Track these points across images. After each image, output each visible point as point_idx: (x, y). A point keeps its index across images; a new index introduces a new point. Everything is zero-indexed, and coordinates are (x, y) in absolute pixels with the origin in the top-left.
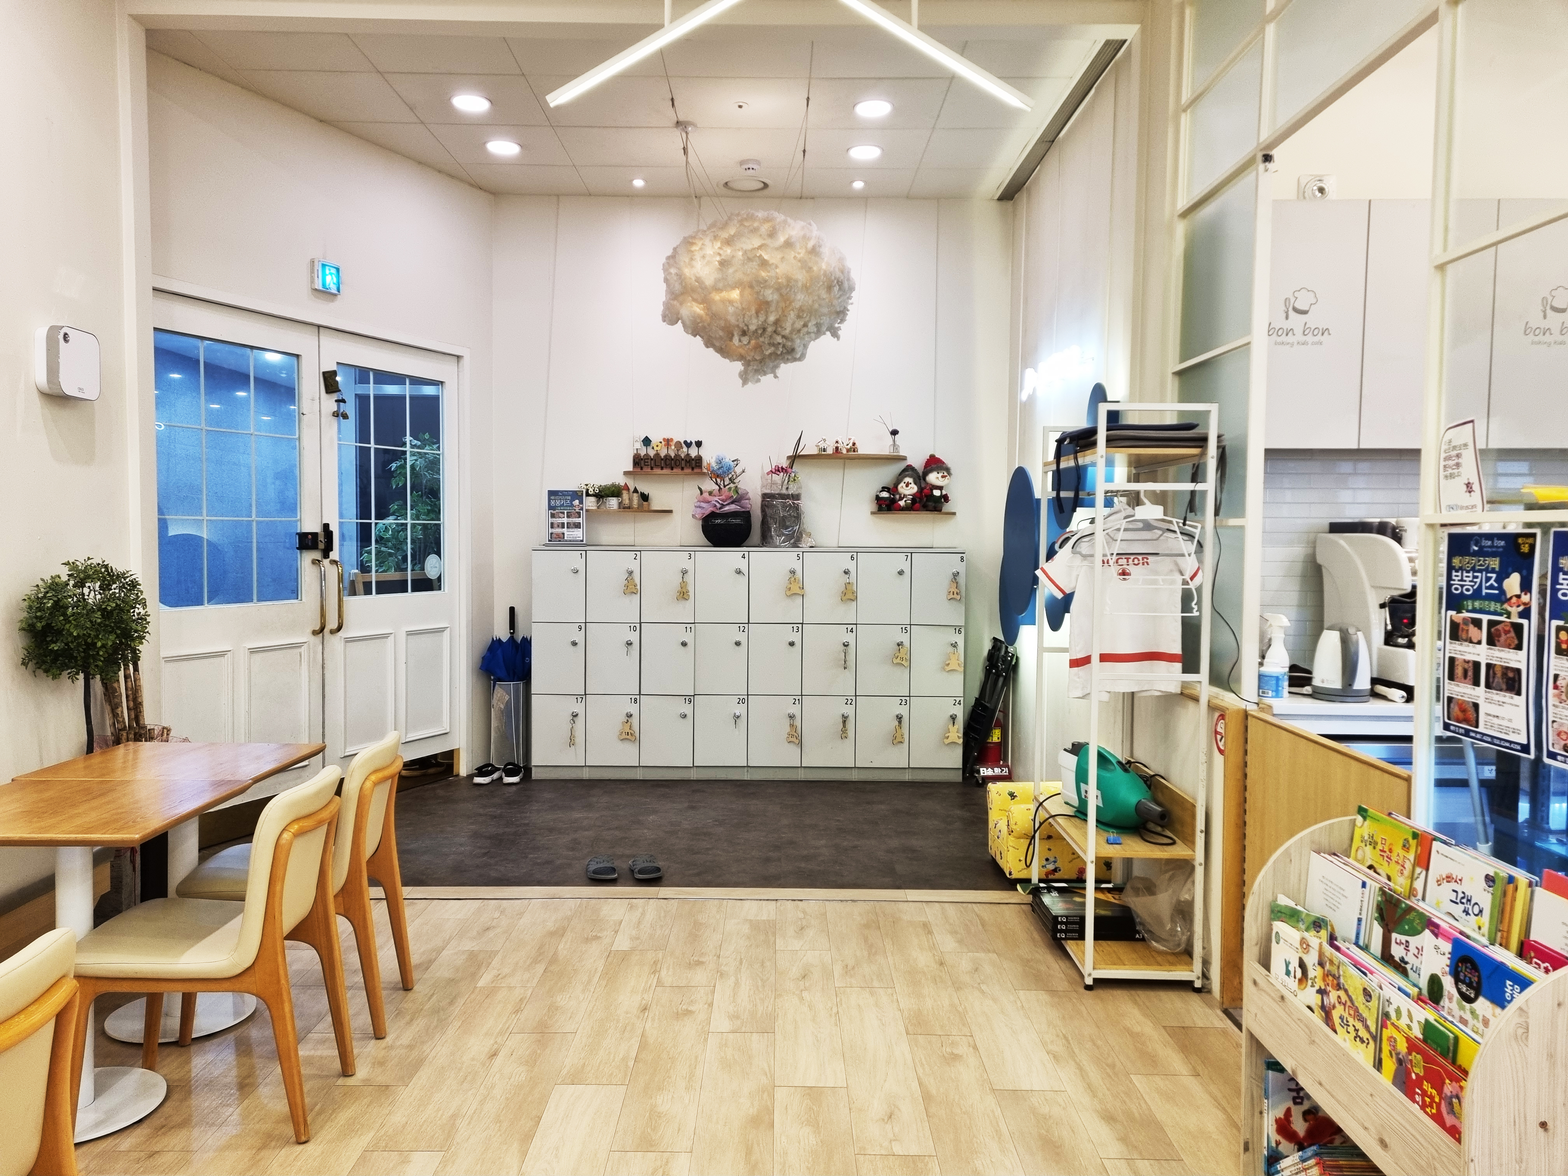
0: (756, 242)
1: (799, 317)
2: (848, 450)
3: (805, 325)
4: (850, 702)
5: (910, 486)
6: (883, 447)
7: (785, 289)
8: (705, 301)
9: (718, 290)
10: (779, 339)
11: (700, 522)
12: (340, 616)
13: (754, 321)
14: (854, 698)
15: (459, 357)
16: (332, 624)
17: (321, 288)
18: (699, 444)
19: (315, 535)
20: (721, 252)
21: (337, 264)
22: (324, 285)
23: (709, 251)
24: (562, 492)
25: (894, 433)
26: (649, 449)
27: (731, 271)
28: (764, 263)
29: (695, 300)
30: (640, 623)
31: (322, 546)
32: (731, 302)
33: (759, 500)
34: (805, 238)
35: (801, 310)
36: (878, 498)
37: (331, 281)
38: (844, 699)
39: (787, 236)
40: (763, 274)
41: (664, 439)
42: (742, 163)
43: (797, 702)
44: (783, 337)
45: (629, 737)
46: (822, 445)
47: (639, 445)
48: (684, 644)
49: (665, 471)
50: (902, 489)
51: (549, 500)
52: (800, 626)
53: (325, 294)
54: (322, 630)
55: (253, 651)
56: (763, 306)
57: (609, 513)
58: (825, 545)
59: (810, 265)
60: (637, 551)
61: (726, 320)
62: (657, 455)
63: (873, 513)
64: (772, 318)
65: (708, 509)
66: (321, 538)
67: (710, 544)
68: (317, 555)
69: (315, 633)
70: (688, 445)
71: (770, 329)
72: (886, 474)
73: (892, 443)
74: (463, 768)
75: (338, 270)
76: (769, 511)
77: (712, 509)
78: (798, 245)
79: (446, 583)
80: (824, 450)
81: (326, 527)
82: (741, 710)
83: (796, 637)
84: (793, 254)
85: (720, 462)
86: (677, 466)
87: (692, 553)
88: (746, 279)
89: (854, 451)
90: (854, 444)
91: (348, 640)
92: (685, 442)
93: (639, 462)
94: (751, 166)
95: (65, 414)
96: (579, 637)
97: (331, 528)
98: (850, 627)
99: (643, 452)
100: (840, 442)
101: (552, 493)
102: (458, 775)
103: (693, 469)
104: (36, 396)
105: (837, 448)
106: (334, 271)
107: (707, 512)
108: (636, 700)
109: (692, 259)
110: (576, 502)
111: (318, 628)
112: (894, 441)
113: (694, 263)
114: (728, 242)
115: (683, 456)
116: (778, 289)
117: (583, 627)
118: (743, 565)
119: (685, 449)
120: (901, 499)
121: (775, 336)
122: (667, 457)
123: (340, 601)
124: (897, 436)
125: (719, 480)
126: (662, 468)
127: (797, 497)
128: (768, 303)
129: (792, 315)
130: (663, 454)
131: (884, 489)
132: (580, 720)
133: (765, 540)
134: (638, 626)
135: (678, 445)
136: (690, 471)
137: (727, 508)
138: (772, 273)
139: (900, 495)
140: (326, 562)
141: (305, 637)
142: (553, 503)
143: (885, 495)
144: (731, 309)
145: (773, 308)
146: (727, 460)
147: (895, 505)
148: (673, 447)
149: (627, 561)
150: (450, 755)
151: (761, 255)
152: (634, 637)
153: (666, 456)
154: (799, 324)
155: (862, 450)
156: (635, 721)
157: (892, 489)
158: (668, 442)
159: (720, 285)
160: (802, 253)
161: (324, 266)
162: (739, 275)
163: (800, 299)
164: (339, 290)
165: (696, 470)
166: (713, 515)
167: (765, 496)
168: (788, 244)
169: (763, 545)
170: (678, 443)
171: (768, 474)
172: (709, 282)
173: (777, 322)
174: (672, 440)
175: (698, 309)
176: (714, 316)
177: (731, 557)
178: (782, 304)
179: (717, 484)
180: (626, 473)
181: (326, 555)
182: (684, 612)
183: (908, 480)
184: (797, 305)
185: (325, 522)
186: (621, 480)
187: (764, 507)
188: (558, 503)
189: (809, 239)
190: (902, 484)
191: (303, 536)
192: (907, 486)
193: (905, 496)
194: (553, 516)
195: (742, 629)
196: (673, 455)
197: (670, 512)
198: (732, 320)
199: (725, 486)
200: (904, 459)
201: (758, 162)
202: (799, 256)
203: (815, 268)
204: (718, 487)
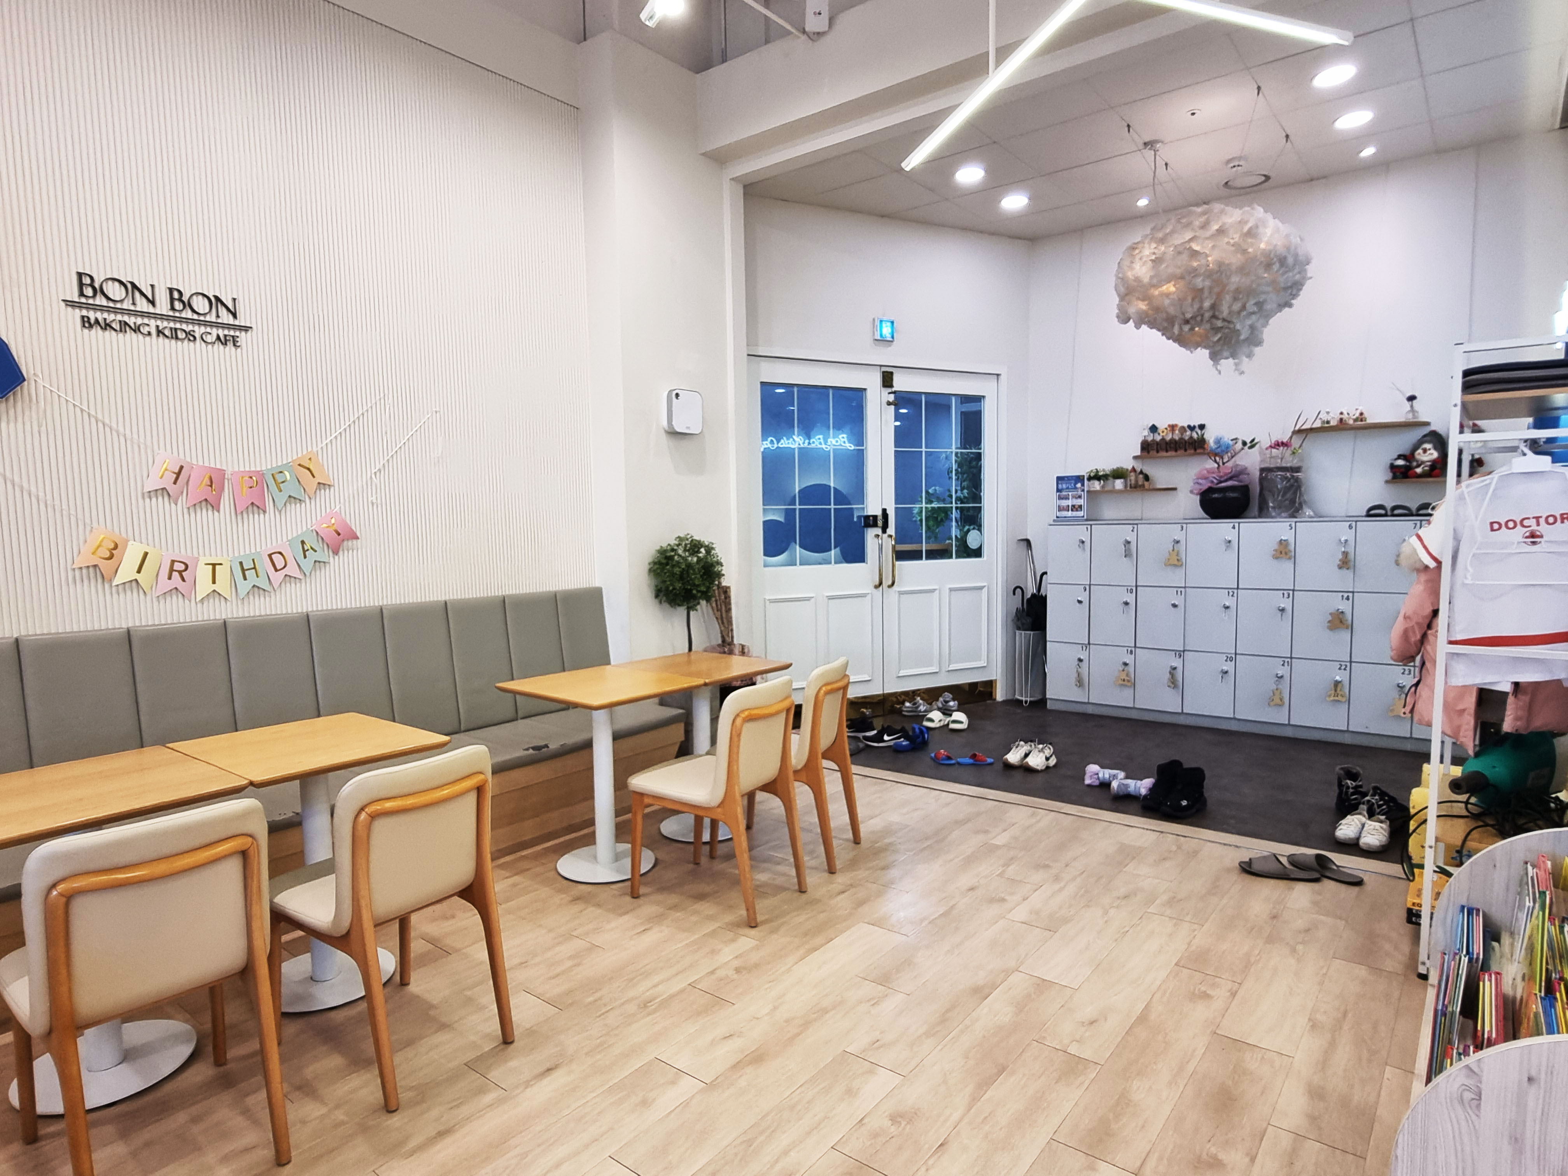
0: (1188, 235)
1: (1235, 299)
2: (1356, 420)
3: (1244, 307)
4: (1343, 667)
5: (1429, 452)
6: (1398, 413)
7: (1218, 275)
8: (1145, 298)
9: (1155, 286)
10: (1219, 324)
11: (1198, 497)
12: (893, 576)
13: (1190, 309)
14: (1348, 664)
15: (998, 375)
16: (887, 581)
17: (879, 338)
18: (1202, 427)
19: (875, 517)
20: (1156, 251)
21: (892, 319)
22: (881, 335)
23: (1147, 252)
24: (1067, 477)
25: (1412, 398)
26: (1156, 435)
27: (1163, 266)
28: (1194, 254)
29: (1138, 299)
30: (1136, 586)
31: (880, 523)
32: (1167, 295)
33: (1258, 473)
34: (1242, 222)
35: (1238, 291)
36: (1393, 467)
37: (886, 331)
38: (1337, 665)
39: (1220, 224)
40: (1195, 264)
41: (1169, 426)
42: (1229, 161)
43: (1286, 664)
44: (1224, 320)
45: (1126, 683)
46: (1325, 417)
47: (1146, 433)
48: (1175, 606)
49: (1169, 454)
50: (1420, 455)
51: (1057, 484)
52: (1291, 592)
53: (883, 341)
54: (881, 584)
55: (831, 598)
56: (1198, 293)
57: (1114, 492)
58: (1334, 514)
59: (1245, 247)
60: (1134, 523)
61: (1167, 313)
62: (1163, 439)
63: (1387, 482)
64: (1207, 304)
65: (1206, 485)
66: (880, 518)
67: (1206, 516)
68: (879, 531)
69: (876, 587)
70: (1192, 428)
71: (1207, 315)
72: (1403, 442)
73: (1409, 408)
74: (1000, 695)
75: (892, 323)
76: (1265, 484)
77: (1210, 485)
78: (1231, 231)
79: (985, 551)
80: (1328, 422)
81: (884, 511)
82: (1229, 666)
83: (1286, 603)
84: (1226, 240)
85: (1218, 441)
86: (1180, 448)
87: (1184, 526)
88: (1178, 271)
89: (1362, 420)
90: (1361, 414)
91: (901, 593)
92: (1189, 427)
93: (1147, 447)
94: (1236, 163)
95: (685, 443)
96: (1084, 597)
97: (888, 512)
98: (1346, 595)
99: (1150, 439)
100: (1345, 413)
101: (1059, 479)
102: (995, 699)
103: (1195, 450)
104: (664, 435)
105: (1341, 420)
106: (889, 324)
107: (1205, 487)
108: (1131, 652)
109: (1132, 262)
110: (1079, 485)
111: (877, 583)
112: (1412, 406)
113: (1134, 265)
114: (1162, 241)
115: (1187, 438)
116: (1209, 274)
117: (1088, 588)
118: (1232, 535)
119: (1188, 433)
120: (1418, 466)
121: (1214, 321)
122: (1173, 441)
123: (893, 566)
124: (1414, 402)
125: (1217, 459)
126: (1167, 451)
127: (1298, 469)
128: (1201, 290)
129: (1228, 298)
130: (1169, 438)
131: (1400, 457)
132: (1085, 665)
133: (1263, 512)
134: (1134, 589)
135: (1183, 429)
136: (1192, 451)
137: (1223, 485)
138: (1203, 261)
139: (1417, 461)
140: (885, 536)
141: (869, 589)
142: (1060, 486)
143: (1400, 462)
144: (1167, 302)
145: (1206, 294)
146: (1226, 439)
147: (1410, 472)
148: (1177, 432)
149: (1126, 532)
150: (990, 684)
151: (1190, 247)
152: (1131, 599)
153: (1171, 440)
154: (1237, 307)
155: (1371, 420)
156: (1131, 669)
157: (1409, 457)
158: (1173, 427)
159: (1155, 281)
160: (1237, 238)
161: (881, 321)
162: (1170, 270)
163: (1235, 280)
164: (893, 337)
165: (1198, 451)
166: (1210, 490)
167: (1262, 470)
168: (1221, 231)
169: (1260, 517)
170: (1183, 427)
171: (1267, 449)
172: (1146, 280)
173: (1213, 307)
174: (1176, 425)
175: (1143, 306)
176: (1157, 309)
177: (1224, 528)
178: (1216, 290)
179: (1215, 461)
180: (1135, 458)
181: (884, 531)
182: (1176, 578)
183: (1427, 446)
184: (1232, 287)
185: (884, 507)
186: (1128, 464)
187: (1262, 480)
188: (1064, 486)
189: (1246, 222)
190: (1420, 451)
191: (867, 518)
192: (1425, 451)
193: (1423, 462)
194: (1060, 498)
195: (1231, 594)
196: (1177, 438)
197: (1175, 489)
198: (1172, 311)
199: (1224, 464)
200: (1427, 424)
201: (1240, 158)
202: (1232, 241)
203: (1250, 250)
204: (1216, 465)
